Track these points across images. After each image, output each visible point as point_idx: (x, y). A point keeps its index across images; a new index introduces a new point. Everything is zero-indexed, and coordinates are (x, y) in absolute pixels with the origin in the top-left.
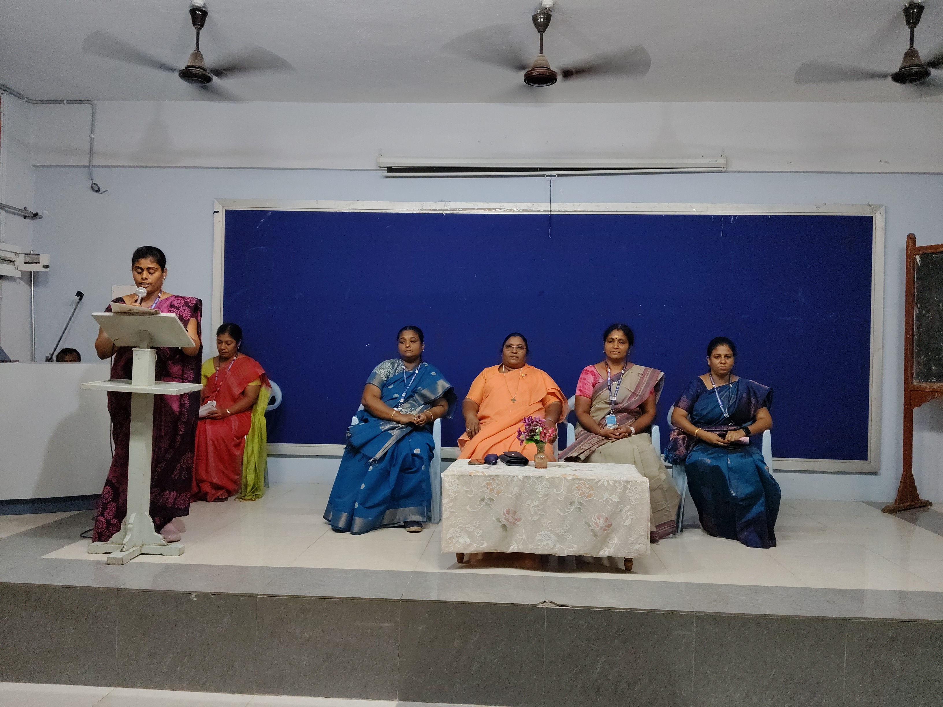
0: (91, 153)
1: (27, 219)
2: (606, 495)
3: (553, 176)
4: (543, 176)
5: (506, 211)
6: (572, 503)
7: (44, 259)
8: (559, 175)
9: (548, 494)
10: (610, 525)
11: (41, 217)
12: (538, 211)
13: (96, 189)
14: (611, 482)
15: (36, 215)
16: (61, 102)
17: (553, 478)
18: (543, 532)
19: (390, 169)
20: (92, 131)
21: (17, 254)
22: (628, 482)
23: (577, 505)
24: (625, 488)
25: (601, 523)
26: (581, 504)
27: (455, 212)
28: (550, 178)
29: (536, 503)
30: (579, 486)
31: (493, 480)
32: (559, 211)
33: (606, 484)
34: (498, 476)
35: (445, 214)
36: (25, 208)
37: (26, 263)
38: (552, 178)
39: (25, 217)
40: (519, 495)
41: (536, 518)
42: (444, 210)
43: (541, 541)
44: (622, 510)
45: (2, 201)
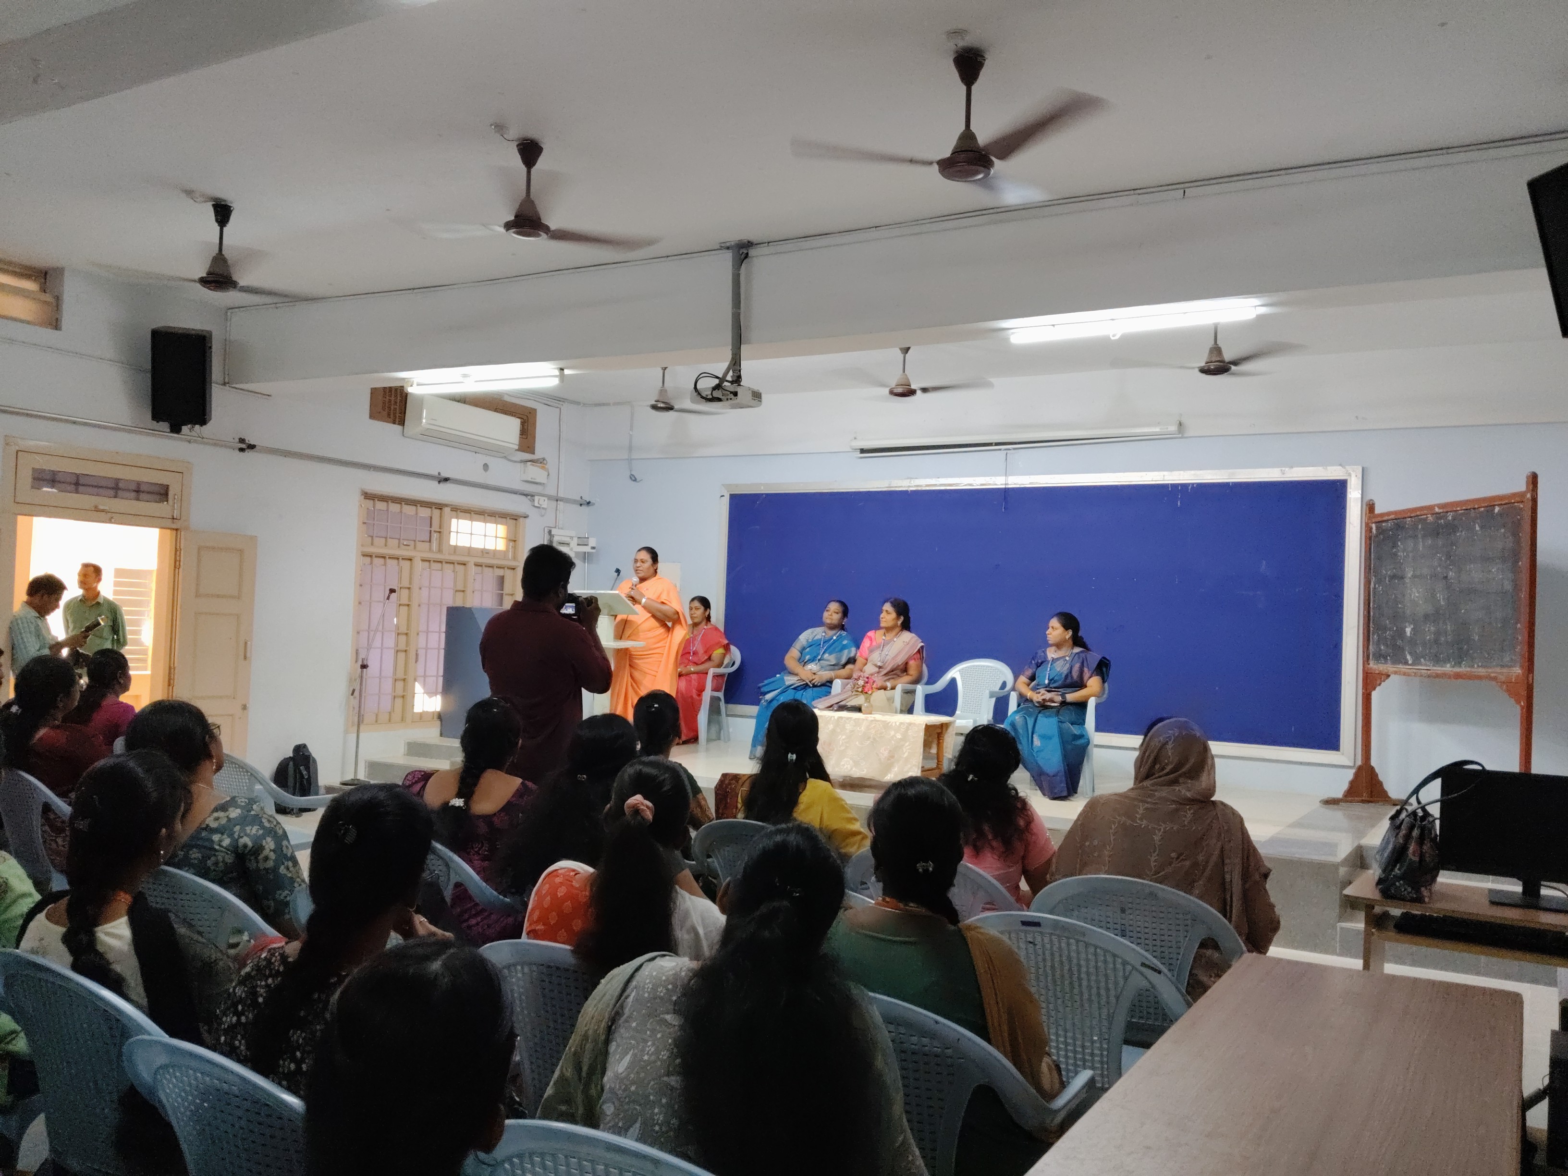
0: (630, 449)
1: (583, 507)
2: (892, 733)
3: (1009, 449)
4: (1000, 450)
5: (965, 485)
6: (869, 738)
7: (592, 542)
8: (1014, 449)
9: (853, 731)
10: (893, 757)
11: (594, 504)
12: (996, 485)
13: (633, 479)
14: (898, 724)
15: (589, 503)
16: (608, 404)
17: (858, 719)
18: (846, 759)
19: (863, 451)
20: (631, 429)
21: (572, 538)
22: (910, 724)
23: (871, 740)
24: (907, 729)
25: (886, 753)
26: (874, 739)
27: (919, 489)
28: (1005, 452)
29: (844, 737)
32: (1015, 484)
33: (894, 724)
35: (911, 491)
36: (581, 498)
37: (578, 545)
38: (1008, 451)
39: (581, 505)
40: (833, 731)
41: (843, 748)
42: (909, 486)
43: (844, 765)
44: (903, 745)
45: (561, 495)
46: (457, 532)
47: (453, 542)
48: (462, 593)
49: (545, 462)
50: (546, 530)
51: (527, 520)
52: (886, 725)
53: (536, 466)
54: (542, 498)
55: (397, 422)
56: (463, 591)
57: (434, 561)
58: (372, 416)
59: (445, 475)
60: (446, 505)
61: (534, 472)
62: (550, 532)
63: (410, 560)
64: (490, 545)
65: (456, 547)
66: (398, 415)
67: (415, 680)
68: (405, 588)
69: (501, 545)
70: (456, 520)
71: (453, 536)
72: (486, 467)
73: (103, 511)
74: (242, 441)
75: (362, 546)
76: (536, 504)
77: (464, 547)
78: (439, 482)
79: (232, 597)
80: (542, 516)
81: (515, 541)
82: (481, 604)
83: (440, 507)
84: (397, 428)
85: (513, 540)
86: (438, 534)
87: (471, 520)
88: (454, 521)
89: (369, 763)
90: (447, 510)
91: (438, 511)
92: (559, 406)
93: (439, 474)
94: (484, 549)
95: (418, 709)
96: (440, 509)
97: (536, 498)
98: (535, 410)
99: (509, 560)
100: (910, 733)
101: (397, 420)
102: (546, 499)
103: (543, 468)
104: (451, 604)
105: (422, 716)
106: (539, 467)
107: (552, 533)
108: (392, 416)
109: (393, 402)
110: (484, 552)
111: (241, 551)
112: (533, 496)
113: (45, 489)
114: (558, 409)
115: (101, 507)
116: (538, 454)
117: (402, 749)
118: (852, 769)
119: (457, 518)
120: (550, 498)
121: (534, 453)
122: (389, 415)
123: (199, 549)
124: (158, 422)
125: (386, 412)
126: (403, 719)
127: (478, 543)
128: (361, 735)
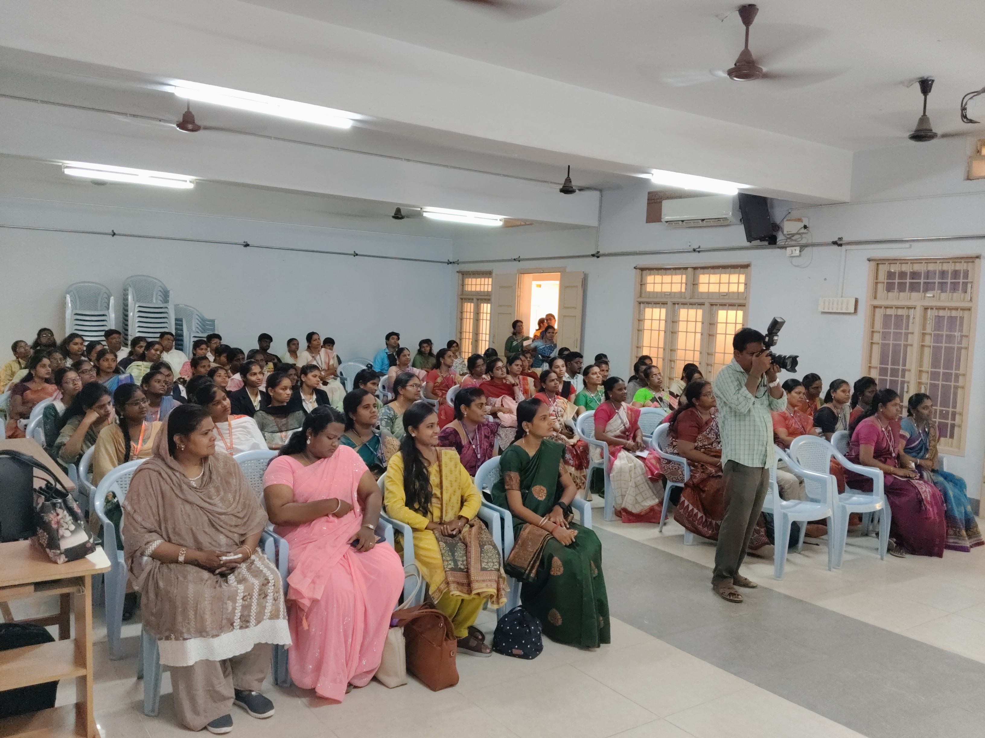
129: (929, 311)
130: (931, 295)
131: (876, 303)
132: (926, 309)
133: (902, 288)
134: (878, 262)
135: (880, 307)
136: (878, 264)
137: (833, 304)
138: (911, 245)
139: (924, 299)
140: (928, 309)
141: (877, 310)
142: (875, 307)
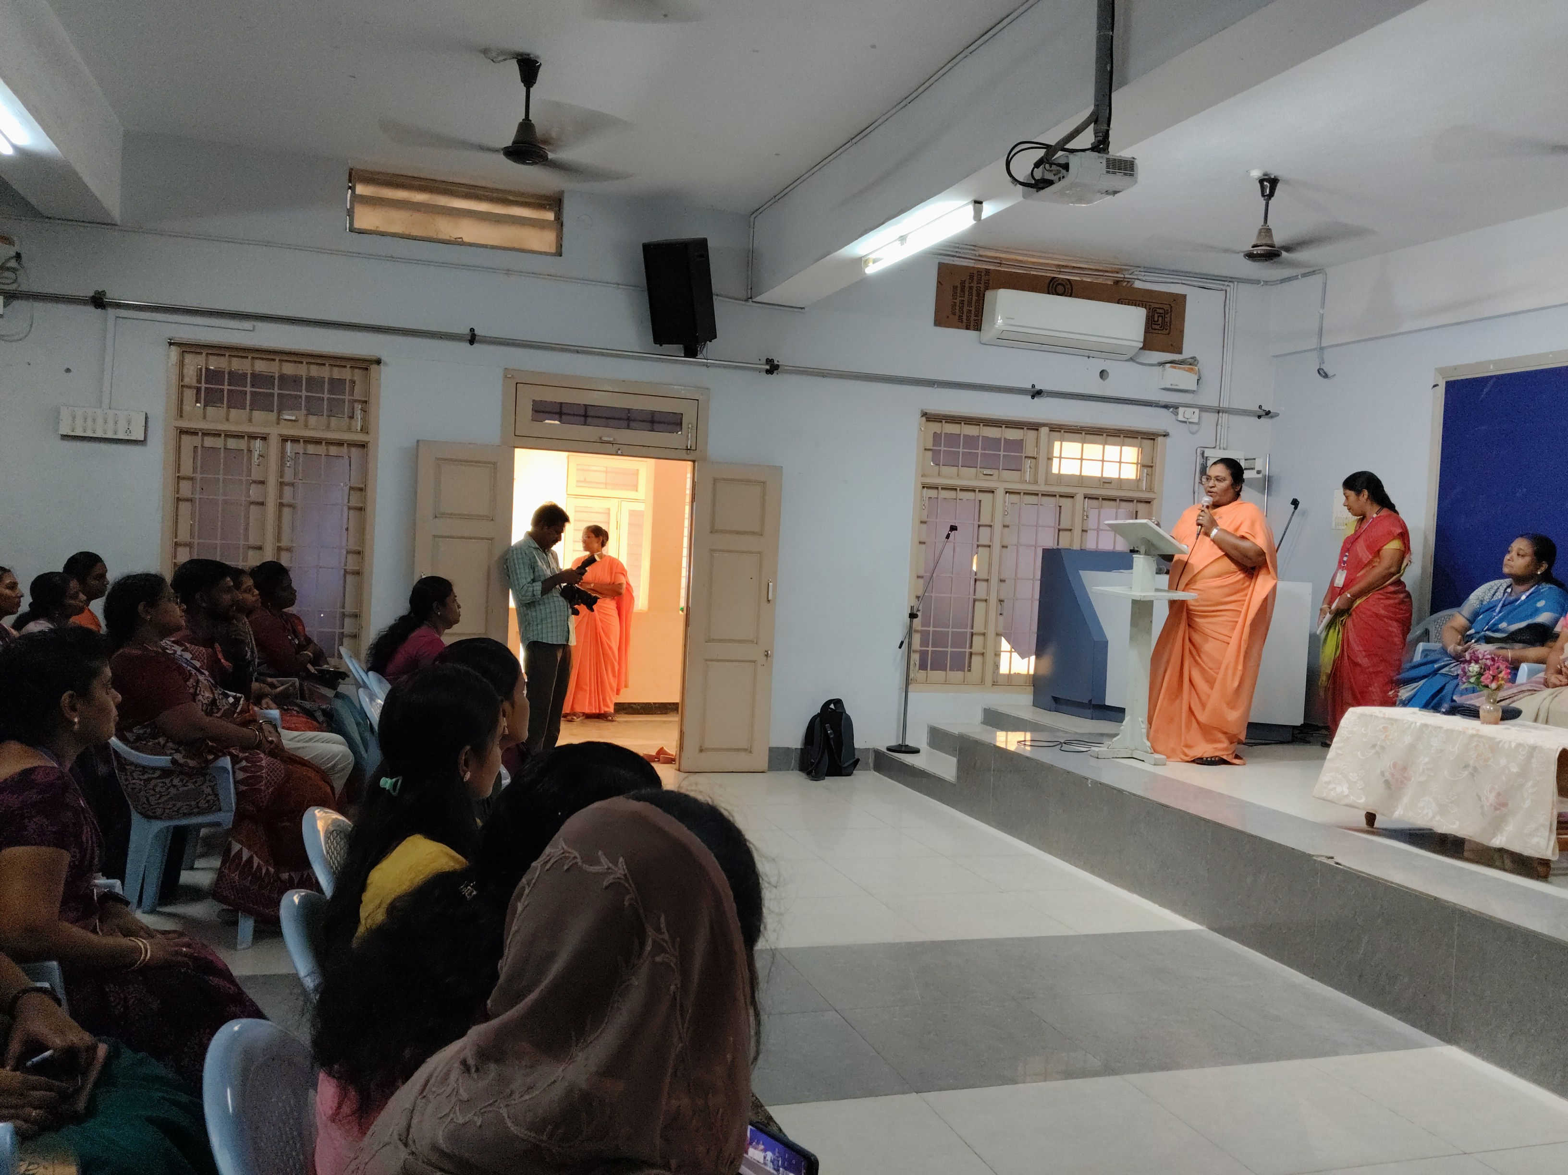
0: (1321, 333)
1: (1262, 419)
2: (1503, 762)
6: (1466, 766)
7: (1258, 464)
9: (1442, 751)
10: (1504, 805)
11: (1277, 415)
13: (1323, 374)
14: (1513, 745)
15: (1268, 413)
17: (1452, 731)
18: (1427, 798)
20: (1323, 307)
22: (1534, 748)
23: (1470, 769)
24: (1530, 755)
25: (1493, 798)
26: (1475, 769)
29: (1426, 760)
30: (1476, 746)
31: (1392, 724)
33: (1507, 746)
34: (1396, 720)
36: (1260, 407)
39: (1259, 417)
40: (1412, 747)
41: (1423, 779)
43: (1424, 808)
44: (1523, 785)
45: (1225, 404)
46: (1060, 458)
47: (1055, 470)
48: (1068, 533)
49: (1196, 363)
50: (1199, 450)
51: (1168, 440)
52: (1495, 746)
53: (1179, 368)
54: (1189, 411)
55: (972, 327)
56: (1070, 530)
57: (1025, 494)
58: (939, 321)
59: (1038, 387)
60: (1044, 425)
61: (1182, 378)
62: (1203, 453)
63: (993, 492)
64: (1111, 472)
65: (1059, 476)
66: (973, 317)
67: (998, 635)
68: (986, 526)
69: (1130, 472)
70: (1059, 443)
71: (1055, 462)
72: (1103, 374)
73: (609, 442)
74: (769, 361)
75: (922, 476)
76: (1180, 418)
77: (1073, 476)
78: (1033, 397)
79: (753, 533)
80: (1193, 433)
81: (1152, 467)
82: (1097, 546)
83: (1035, 427)
84: (970, 335)
85: (1147, 466)
86: (1033, 460)
87: (1083, 442)
88: (1057, 444)
89: (931, 728)
90: (1044, 430)
91: (1032, 433)
92: (1224, 288)
93: (1033, 386)
94: (1102, 477)
95: (1004, 669)
96: (1037, 430)
97: (1181, 410)
98: (1184, 297)
99: (1142, 491)
100: (1534, 763)
101: (972, 324)
102: (1197, 411)
103: (1191, 370)
104: (1050, 544)
105: (1011, 680)
106: (1184, 369)
107: (1206, 455)
108: (965, 321)
109: (966, 303)
110: (1106, 482)
111: (764, 483)
112: (1177, 408)
113: (547, 421)
114: (1224, 292)
115: (604, 439)
116: (1187, 353)
117: (979, 716)
118: (1434, 817)
119: (1062, 440)
120: (1203, 409)
121: (1181, 353)
122: (960, 319)
123: (715, 481)
124: (661, 345)
125: (957, 317)
126: (982, 682)
127: (1092, 470)
128: (910, 695)
129: (289, 444)
130: (293, 418)
131: (185, 424)
132: (285, 439)
133: (236, 401)
134: (187, 348)
135: (194, 433)
136: (183, 352)
137: (94, 420)
138: (254, 327)
139: (278, 423)
140: (287, 441)
141: (185, 438)
142: (183, 432)
